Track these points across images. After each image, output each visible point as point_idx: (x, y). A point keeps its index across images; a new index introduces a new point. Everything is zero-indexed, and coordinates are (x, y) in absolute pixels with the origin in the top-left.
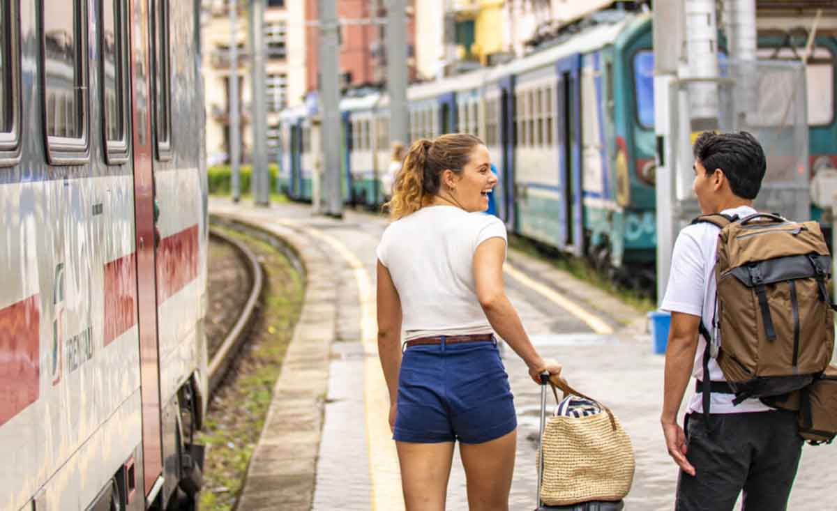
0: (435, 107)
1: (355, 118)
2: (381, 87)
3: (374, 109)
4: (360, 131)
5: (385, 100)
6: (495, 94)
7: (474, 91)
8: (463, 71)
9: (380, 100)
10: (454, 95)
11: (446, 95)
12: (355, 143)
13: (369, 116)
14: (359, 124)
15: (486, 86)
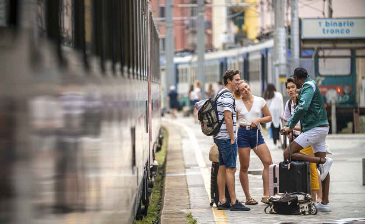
0: (218, 63)
1: (180, 67)
2: (192, 52)
3: (190, 63)
4: (182, 73)
5: (195, 59)
6: (241, 60)
7: (234, 58)
8: (230, 48)
9: (192, 59)
10: (226, 59)
11: (222, 58)
12: (180, 79)
13: (187, 66)
14: (182, 70)
15: (239, 56)
